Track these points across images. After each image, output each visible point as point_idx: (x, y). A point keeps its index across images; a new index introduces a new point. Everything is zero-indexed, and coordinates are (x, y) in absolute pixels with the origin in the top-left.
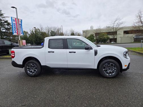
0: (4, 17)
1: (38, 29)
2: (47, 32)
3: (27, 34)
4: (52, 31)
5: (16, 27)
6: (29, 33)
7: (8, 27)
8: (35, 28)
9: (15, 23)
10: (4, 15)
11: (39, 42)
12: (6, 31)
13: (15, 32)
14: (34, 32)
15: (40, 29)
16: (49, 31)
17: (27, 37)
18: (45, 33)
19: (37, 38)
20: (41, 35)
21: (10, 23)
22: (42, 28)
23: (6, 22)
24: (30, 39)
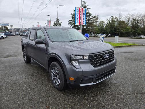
0: (87, 9)
1: (116, 18)
2: (126, 21)
3: (104, 24)
4: (133, 20)
5: (79, 17)
7: (89, 18)
8: (112, 16)
10: (87, 7)
11: (114, 32)
12: (87, 22)
13: (77, 22)
14: (111, 22)
15: (118, 18)
16: (129, 19)
17: (103, 27)
18: (123, 22)
19: (112, 28)
20: (118, 24)
21: (91, 14)
22: (120, 16)
23: (88, 13)
24: (105, 29)
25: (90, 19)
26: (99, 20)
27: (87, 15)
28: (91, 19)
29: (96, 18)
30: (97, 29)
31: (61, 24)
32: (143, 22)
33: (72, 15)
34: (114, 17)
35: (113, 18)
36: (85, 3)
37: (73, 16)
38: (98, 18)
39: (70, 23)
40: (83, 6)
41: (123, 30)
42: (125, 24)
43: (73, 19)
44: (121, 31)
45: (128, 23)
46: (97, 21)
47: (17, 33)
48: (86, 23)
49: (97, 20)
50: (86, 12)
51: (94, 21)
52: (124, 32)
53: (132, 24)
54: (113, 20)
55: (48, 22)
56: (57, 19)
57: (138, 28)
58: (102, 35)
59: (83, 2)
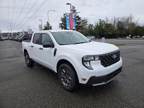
0: (76, 13)
1: (104, 21)
2: (113, 24)
3: (93, 27)
4: (119, 22)
6: (94, 26)
7: (79, 21)
8: (100, 20)
9: (69, 18)
10: (76, 11)
13: (68, 26)
14: (99, 24)
15: (105, 21)
16: (115, 22)
17: (92, 29)
18: (110, 25)
19: (100, 30)
20: (105, 27)
21: (80, 18)
22: (107, 19)
23: (78, 17)
24: (94, 32)
25: (79, 23)
26: (88, 23)
27: (77, 19)
28: (81, 22)
29: (85, 21)
30: (87, 32)
31: (52, 27)
32: (127, 24)
33: (62, 18)
34: (102, 20)
35: (100, 21)
36: (74, 8)
37: (63, 20)
38: (87, 21)
39: (60, 26)
40: (72, 11)
41: (110, 32)
42: (112, 26)
43: (63, 23)
44: (109, 33)
45: (114, 25)
46: (87, 25)
47: (7, 38)
48: (76, 26)
49: (86, 23)
50: (76, 16)
51: (83, 24)
52: (111, 33)
53: (118, 26)
54: (101, 23)
55: (40, 26)
56: (47, 22)
57: (123, 30)
58: (90, 37)
59: (72, 7)
